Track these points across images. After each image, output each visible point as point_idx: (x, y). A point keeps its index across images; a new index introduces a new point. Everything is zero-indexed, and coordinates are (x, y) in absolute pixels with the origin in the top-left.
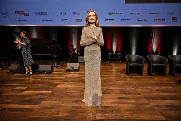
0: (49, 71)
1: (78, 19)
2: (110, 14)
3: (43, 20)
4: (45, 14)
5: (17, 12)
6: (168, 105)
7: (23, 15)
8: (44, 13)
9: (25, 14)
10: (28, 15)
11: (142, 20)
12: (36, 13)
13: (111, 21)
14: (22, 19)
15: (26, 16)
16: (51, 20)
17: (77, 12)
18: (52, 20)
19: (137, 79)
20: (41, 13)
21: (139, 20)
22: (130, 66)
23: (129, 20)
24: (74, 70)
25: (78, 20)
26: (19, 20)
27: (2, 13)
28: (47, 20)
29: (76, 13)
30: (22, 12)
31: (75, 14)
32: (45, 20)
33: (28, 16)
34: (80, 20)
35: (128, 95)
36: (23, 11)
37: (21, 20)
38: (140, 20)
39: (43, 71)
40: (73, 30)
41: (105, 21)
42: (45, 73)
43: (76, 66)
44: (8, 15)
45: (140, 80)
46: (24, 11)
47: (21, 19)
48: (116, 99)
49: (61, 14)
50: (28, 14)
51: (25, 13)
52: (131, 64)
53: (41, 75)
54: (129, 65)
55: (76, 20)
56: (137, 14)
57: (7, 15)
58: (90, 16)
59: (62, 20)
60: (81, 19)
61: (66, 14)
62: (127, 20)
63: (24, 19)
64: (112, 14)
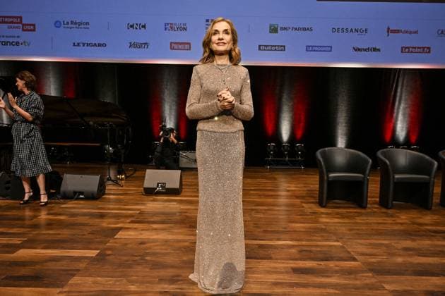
0: (93, 194)
1: (181, 44)
2: (274, 30)
3: (78, 44)
4: (82, 26)
6: (436, 290)
7: (17, 27)
8: (80, 24)
9: (23, 25)
10: (31, 28)
11: (365, 50)
12: (57, 24)
13: (276, 50)
14: (16, 40)
15: (28, 30)
16: (100, 45)
17: (178, 21)
18: (104, 45)
19: (348, 217)
20: (72, 23)
21: (356, 50)
22: (330, 179)
23: (329, 49)
24: (168, 189)
25: (180, 46)
26: (5, 43)
28: (89, 45)
29: (176, 24)
30: (15, 20)
31: (170, 27)
32: (84, 45)
33: (34, 30)
34: (187, 46)
35: (322, 263)
36: (17, 17)
37: (11, 44)
38: (360, 50)
39: (75, 193)
40: (166, 76)
41: (260, 49)
42: (82, 199)
43: (172, 178)
45: (359, 220)
46: (21, 18)
47: (11, 40)
48: (287, 273)
49: (132, 26)
50: (34, 25)
51: (24, 22)
52: (331, 175)
53: (70, 205)
54: (326, 178)
55: (174, 46)
56: (352, 30)
58: (216, 32)
59: (133, 45)
60: (189, 44)
61: (144, 27)
62: (324, 49)
63: (21, 41)
64: (279, 28)
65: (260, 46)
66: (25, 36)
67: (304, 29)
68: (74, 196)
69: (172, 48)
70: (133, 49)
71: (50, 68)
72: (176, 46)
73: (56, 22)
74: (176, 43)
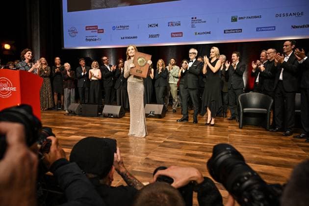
0: (117, 116)
1: (177, 33)
2: (234, 20)
3: (124, 38)
4: (126, 28)
5: (88, 28)
7: (95, 32)
8: (124, 27)
9: (99, 30)
10: (101, 31)
11: (301, 27)
12: (114, 28)
13: (235, 32)
14: (95, 38)
15: (100, 32)
16: (134, 37)
17: (175, 20)
18: (136, 37)
20: (121, 26)
21: (294, 27)
22: (245, 112)
23: (274, 28)
24: (155, 115)
25: (177, 35)
26: (90, 40)
27: (69, 31)
28: (128, 38)
29: (174, 22)
30: (94, 28)
31: (171, 24)
32: (126, 38)
33: (103, 32)
34: (181, 35)
36: (95, 26)
37: (93, 40)
38: (297, 27)
39: (109, 114)
40: (170, 52)
41: (225, 33)
42: (112, 118)
44: (77, 33)
46: (97, 26)
47: (92, 38)
49: (151, 26)
50: (103, 30)
51: (98, 28)
52: (245, 109)
53: (106, 120)
56: (291, 14)
57: (75, 33)
58: (129, 50)
59: (151, 36)
60: (182, 33)
61: (157, 25)
62: (270, 29)
63: (97, 38)
64: (238, 19)
65: (225, 31)
66: (99, 35)
67: (256, 17)
68: (109, 116)
69: (172, 36)
70: (151, 38)
71: (111, 51)
72: (174, 35)
73: (113, 27)
74: (174, 33)
